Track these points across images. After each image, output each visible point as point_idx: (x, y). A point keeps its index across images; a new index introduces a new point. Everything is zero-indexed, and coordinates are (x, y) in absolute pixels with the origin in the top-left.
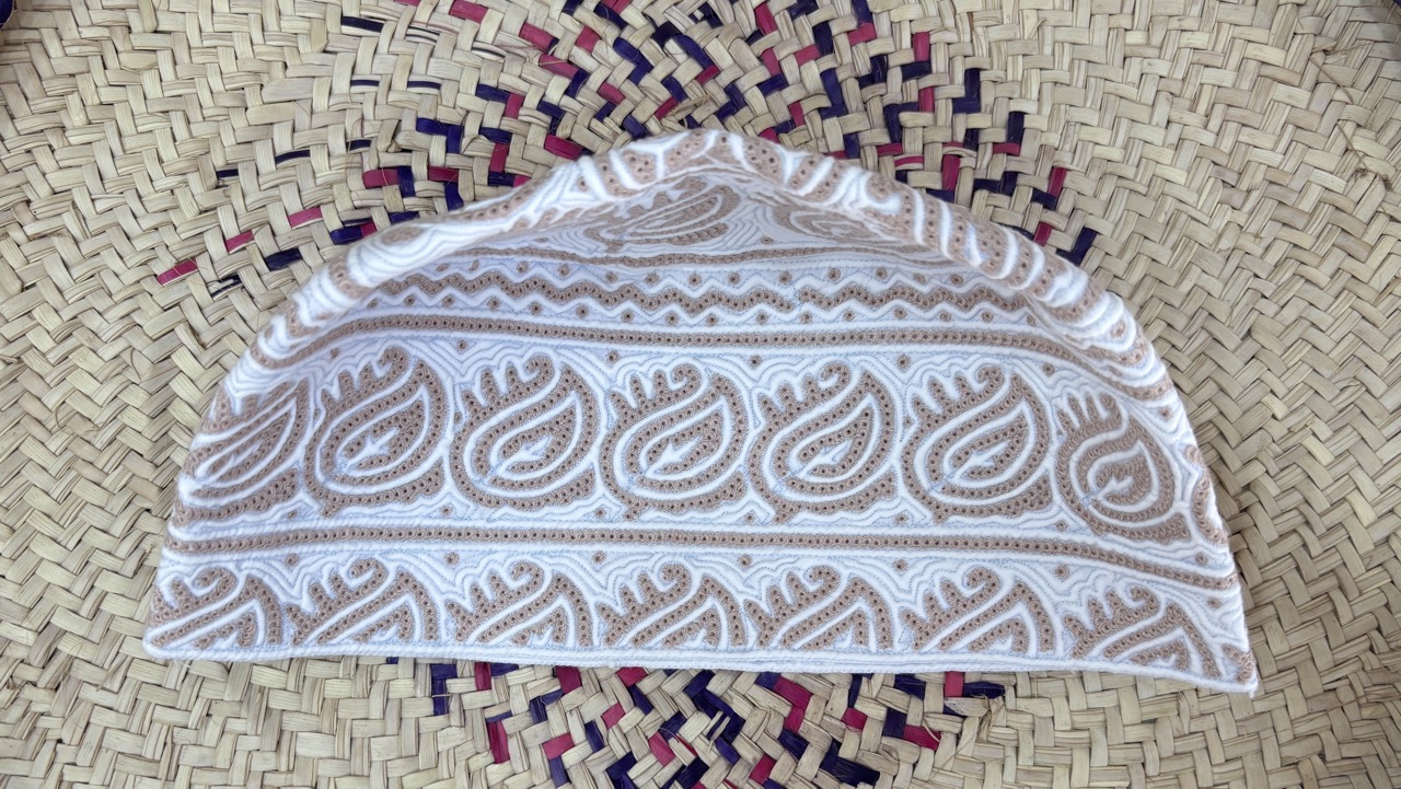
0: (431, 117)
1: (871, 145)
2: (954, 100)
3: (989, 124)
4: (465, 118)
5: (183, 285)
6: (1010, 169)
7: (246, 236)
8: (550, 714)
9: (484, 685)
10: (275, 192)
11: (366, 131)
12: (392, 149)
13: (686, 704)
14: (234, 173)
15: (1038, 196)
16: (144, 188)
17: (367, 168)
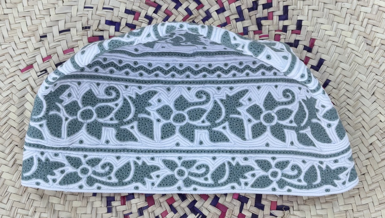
0: (110, 20)
1: (252, 31)
2: (279, 16)
3: (290, 24)
4: (121, 20)
5: (29, 73)
6: (296, 39)
7: (49, 57)
8: (144, 213)
9: (123, 204)
10: (59, 43)
11: (89, 24)
12: (98, 30)
13: (188, 211)
14: (46, 36)
15: (305, 48)
16: (17, 41)
17: (89, 36)
